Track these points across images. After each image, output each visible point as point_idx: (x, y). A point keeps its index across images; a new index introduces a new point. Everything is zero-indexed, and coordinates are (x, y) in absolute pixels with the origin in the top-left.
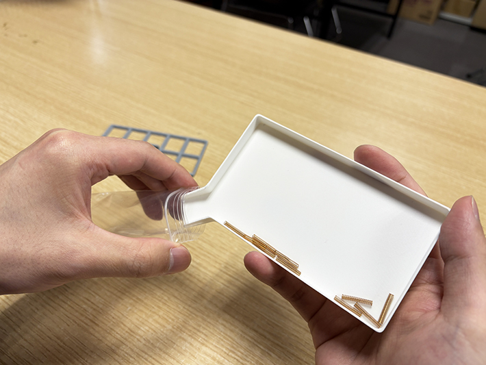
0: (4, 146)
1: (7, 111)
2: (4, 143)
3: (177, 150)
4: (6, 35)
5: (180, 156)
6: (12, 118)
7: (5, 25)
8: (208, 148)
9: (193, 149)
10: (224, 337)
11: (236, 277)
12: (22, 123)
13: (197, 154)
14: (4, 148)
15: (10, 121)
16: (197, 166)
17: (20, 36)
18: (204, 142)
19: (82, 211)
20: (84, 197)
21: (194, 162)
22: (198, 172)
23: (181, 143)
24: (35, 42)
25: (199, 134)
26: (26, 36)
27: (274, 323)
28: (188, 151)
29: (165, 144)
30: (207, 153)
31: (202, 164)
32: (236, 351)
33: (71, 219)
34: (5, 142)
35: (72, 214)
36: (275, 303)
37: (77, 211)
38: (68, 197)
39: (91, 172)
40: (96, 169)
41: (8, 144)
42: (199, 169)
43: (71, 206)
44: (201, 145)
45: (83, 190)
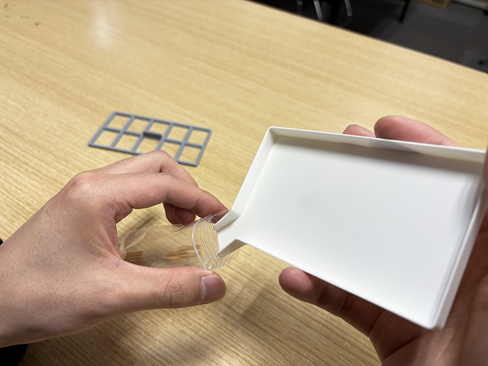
0: (5, 132)
1: (8, 97)
2: (5, 130)
3: (180, 139)
4: (7, 16)
5: (183, 145)
6: (13, 103)
7: (6, 5)
8: (212, 137)
9: (197, 137)
10: (225, 331)
11: (237, 270)
12: (23, 109)
13: (201, 143)
14: (5, 135)
15: (10, 106)
16: (200, 156)
17: (22, 17)
18: (208, 131)
19: (110, 250)
20: (109, 237)
21: (197, 151)
22: (201, 162)
23: (185, 131)
24: (37, 24)
25: (203, 122)
26: (27, 17)
27: (275, 318)
28: (191, 140)
29: (168, 132)
30: (211, 142)
31: (206, 153)
32: (236, 346)
33: (100, 259)
34: (6, 128)
35: (100, 255)
36: (277, 297)
37: (104, 251)
38: (94, 239)
39: (113, 212)
40: (118, 208)
41: (9, 130)
42: (203, 159)
43: (99, 247)
44: (206, 134)
45: (107, 230)
